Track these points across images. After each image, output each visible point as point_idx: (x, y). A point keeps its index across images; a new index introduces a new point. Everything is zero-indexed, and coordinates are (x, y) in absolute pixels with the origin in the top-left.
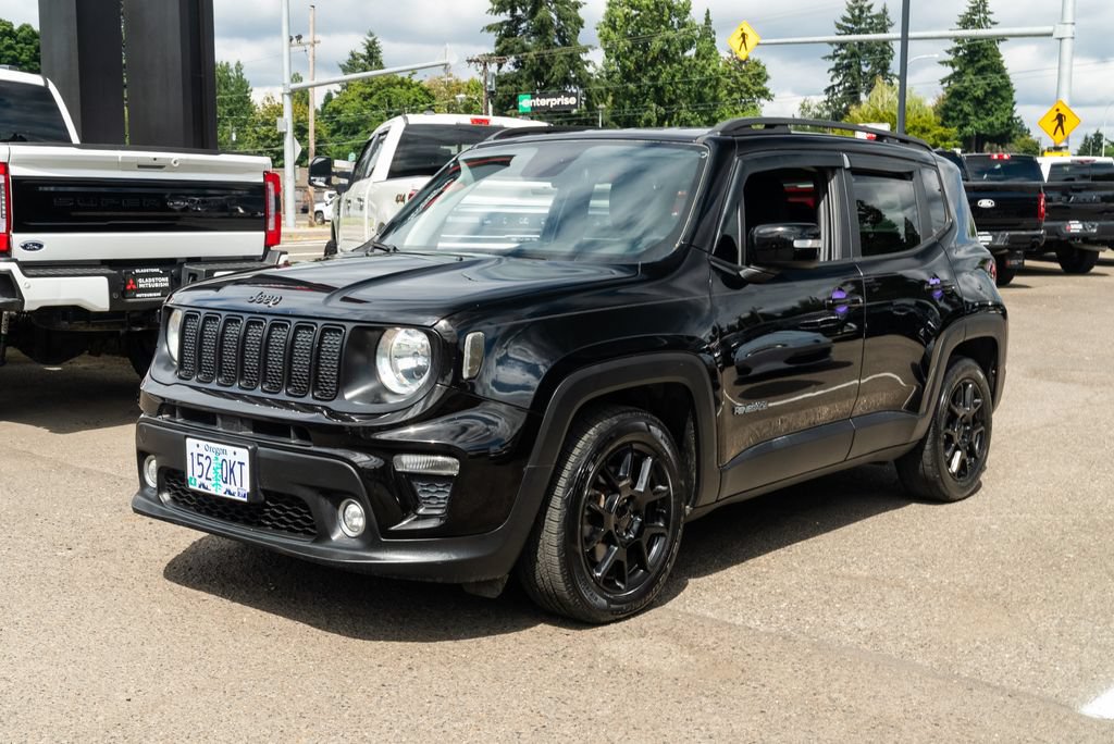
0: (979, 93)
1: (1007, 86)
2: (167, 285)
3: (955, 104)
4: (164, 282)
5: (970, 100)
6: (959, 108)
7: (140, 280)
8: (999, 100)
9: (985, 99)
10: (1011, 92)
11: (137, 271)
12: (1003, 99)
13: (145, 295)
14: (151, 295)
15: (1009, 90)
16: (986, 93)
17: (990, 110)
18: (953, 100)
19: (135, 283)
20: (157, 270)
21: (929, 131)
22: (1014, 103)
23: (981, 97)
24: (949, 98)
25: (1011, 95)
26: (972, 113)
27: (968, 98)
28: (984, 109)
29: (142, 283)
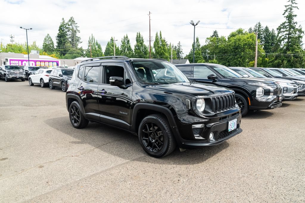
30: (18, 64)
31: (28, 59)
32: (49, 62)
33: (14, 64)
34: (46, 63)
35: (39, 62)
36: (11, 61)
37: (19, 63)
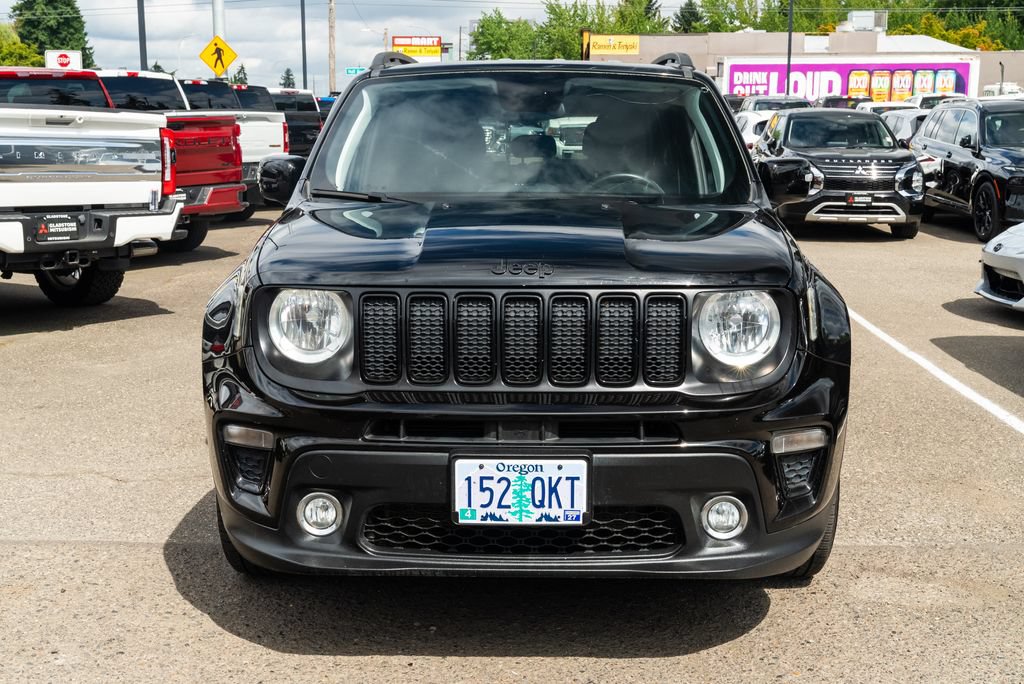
0: (52, 23)
1: (78, 19)
2: (75, 229)
3: (31, 33)
4: (72, 227)
5: (45, 29)
6: (34, 36)
7: (51, 225)
8: (72, 30)
9: (58, 28)
10: (82, 24)
11: (48, 217)
12: (76, 29)
13: (56, 238)
14: (61, 238)
15: (80, 22)
16: (59, 23)
17: (65, 39)
18: (28, 28)
19: (46, 228)
20: (66, 216)
21: (26, 57)
22: (86, 34)
23: (55, 27)
24: (23, 26)
25: (82, 26)
26: (48, 42)
27: (41, 27)
28: (59, 38)
29: (53, 228)
30: (765, 88)
31: (784, 61)
32: (936, 72)
33: (748, 88)
34: (920, 75)
35: (865, 74)
36: (737, 75)
37: (768, 84)
